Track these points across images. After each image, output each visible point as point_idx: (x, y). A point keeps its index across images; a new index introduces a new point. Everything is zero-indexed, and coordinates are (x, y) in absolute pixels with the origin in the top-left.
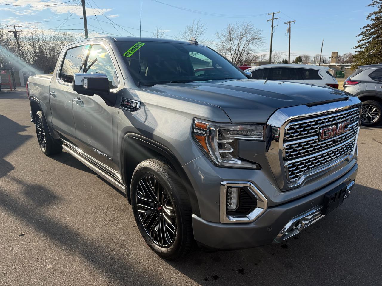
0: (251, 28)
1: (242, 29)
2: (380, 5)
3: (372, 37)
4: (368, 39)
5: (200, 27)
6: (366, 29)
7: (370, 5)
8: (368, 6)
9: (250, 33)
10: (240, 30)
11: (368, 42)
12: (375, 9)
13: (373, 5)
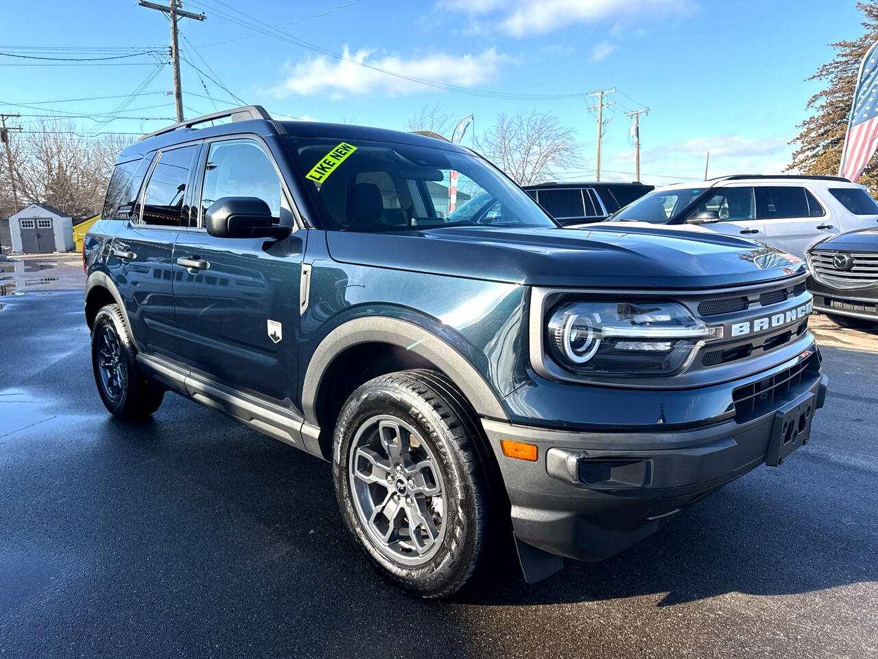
0: (550, 124)
1: (530, 128)
2: (833, 75)
3: (822, 144)
4: (814, 148)
5: (438, 124)
6: (810, 130)
7: (814, 77)
8: (809, 79)
9: (547, 138)
10: (526, 130)
11: (814, 156)
12: (825, 84)
13: (819, 76)
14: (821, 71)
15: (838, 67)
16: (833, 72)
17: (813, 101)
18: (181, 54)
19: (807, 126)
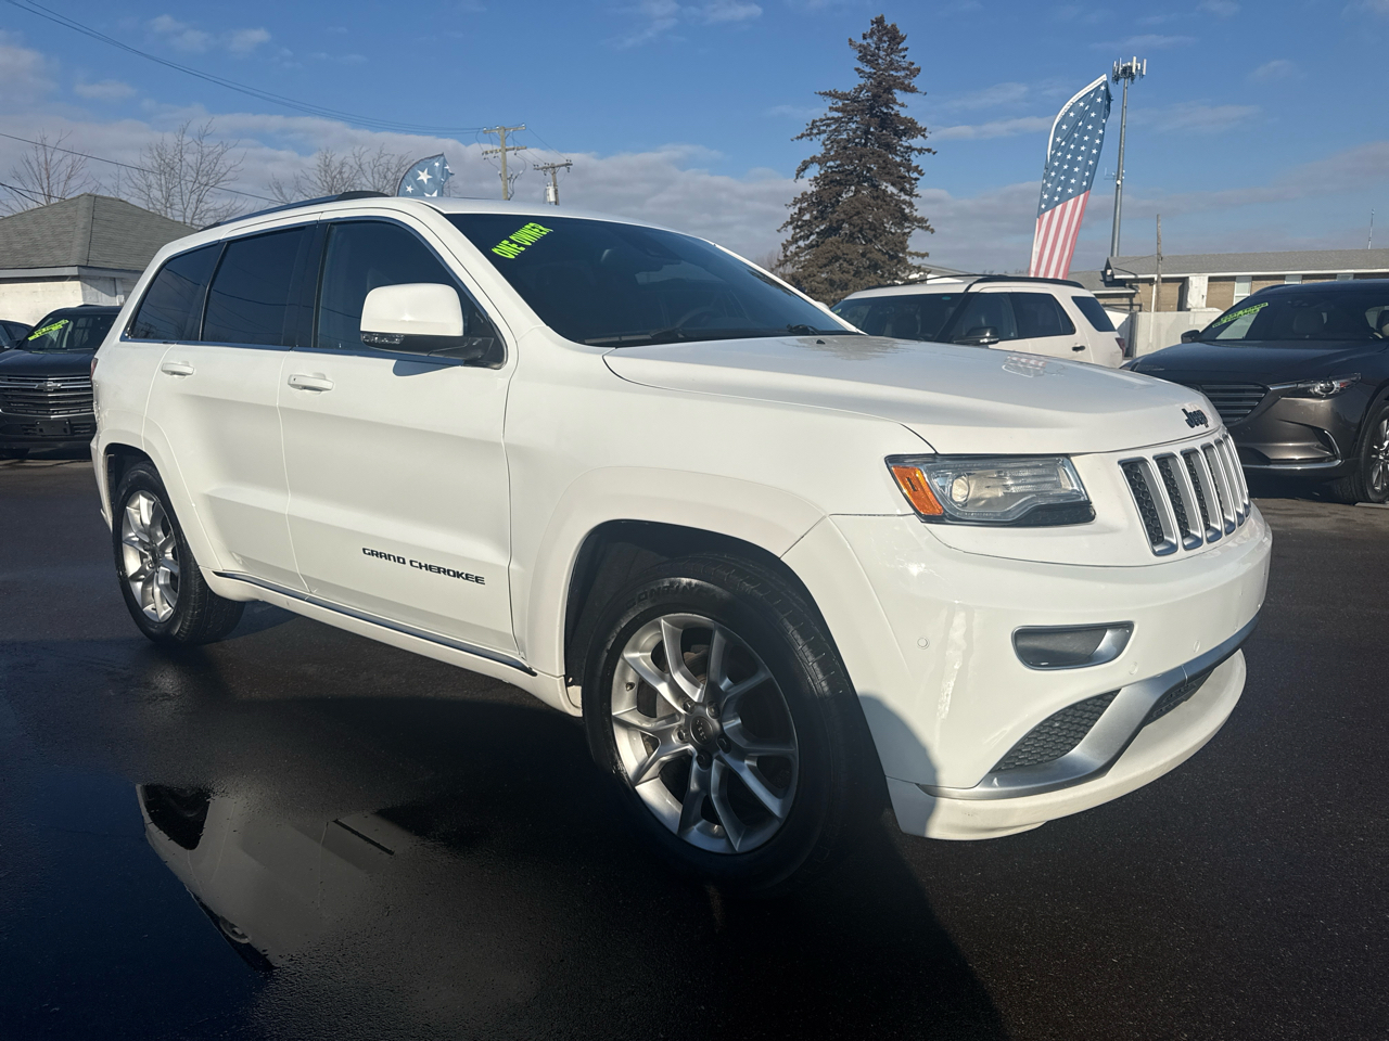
5: (211, 157)
6: (800, 209)
7: (803, 136)
8: (798, 138)
11: (810, 247)
12: (816, 147)
13: (808, 135)
14: (811, 129)
15: (828, 125)
16: (825, 131)
17: (803, 170)
19: (798, 205)
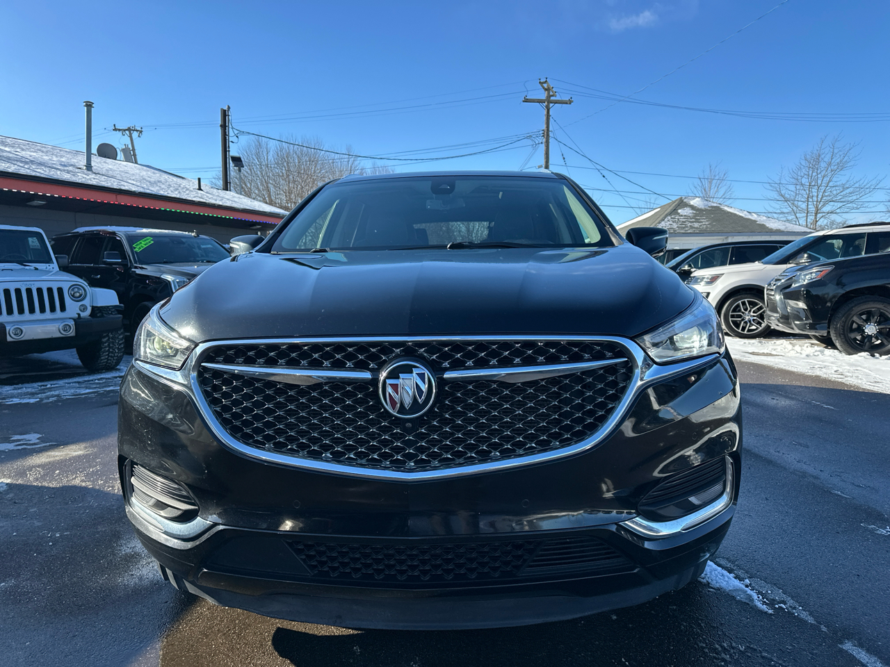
18: (551, 134)
